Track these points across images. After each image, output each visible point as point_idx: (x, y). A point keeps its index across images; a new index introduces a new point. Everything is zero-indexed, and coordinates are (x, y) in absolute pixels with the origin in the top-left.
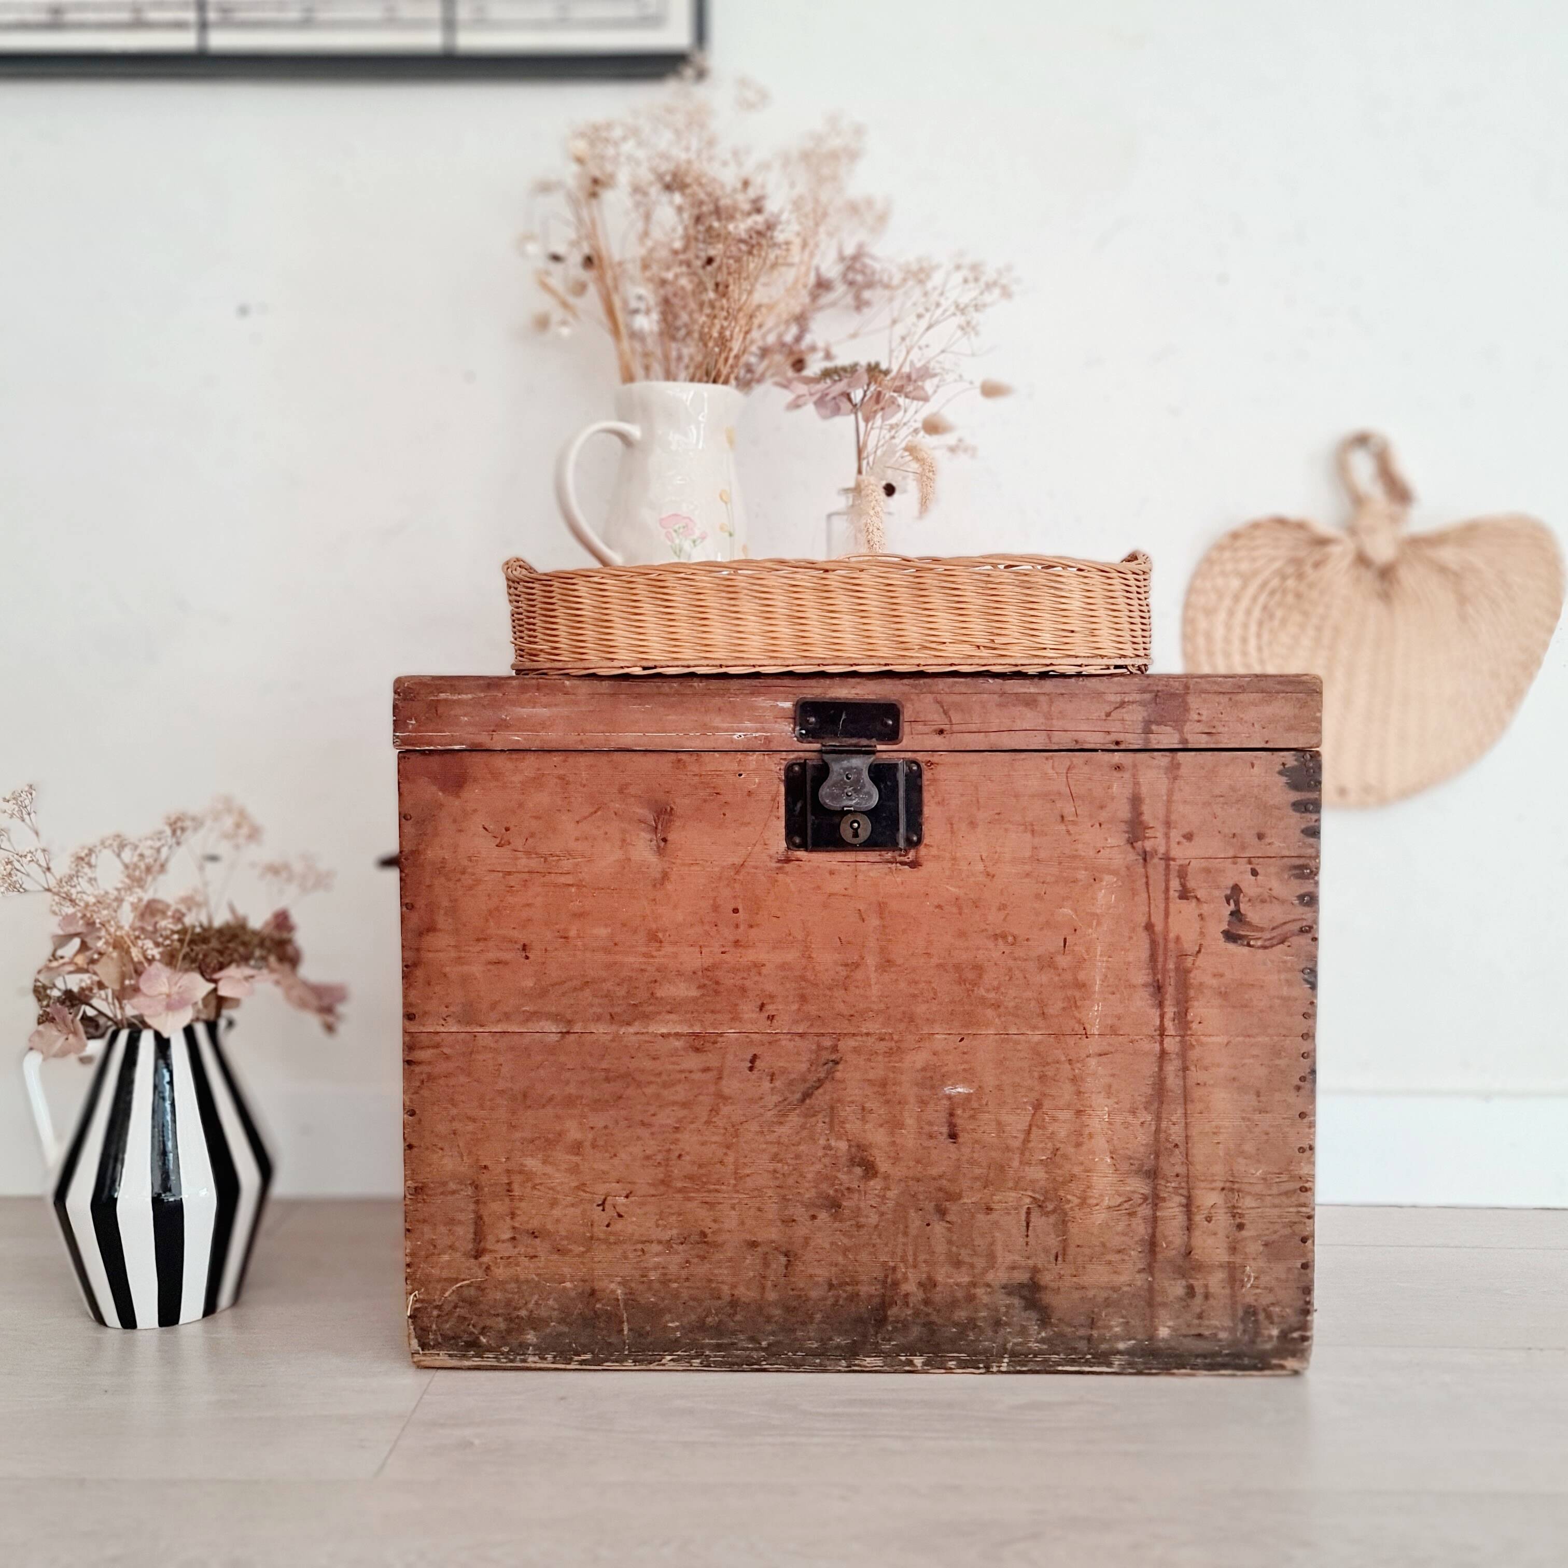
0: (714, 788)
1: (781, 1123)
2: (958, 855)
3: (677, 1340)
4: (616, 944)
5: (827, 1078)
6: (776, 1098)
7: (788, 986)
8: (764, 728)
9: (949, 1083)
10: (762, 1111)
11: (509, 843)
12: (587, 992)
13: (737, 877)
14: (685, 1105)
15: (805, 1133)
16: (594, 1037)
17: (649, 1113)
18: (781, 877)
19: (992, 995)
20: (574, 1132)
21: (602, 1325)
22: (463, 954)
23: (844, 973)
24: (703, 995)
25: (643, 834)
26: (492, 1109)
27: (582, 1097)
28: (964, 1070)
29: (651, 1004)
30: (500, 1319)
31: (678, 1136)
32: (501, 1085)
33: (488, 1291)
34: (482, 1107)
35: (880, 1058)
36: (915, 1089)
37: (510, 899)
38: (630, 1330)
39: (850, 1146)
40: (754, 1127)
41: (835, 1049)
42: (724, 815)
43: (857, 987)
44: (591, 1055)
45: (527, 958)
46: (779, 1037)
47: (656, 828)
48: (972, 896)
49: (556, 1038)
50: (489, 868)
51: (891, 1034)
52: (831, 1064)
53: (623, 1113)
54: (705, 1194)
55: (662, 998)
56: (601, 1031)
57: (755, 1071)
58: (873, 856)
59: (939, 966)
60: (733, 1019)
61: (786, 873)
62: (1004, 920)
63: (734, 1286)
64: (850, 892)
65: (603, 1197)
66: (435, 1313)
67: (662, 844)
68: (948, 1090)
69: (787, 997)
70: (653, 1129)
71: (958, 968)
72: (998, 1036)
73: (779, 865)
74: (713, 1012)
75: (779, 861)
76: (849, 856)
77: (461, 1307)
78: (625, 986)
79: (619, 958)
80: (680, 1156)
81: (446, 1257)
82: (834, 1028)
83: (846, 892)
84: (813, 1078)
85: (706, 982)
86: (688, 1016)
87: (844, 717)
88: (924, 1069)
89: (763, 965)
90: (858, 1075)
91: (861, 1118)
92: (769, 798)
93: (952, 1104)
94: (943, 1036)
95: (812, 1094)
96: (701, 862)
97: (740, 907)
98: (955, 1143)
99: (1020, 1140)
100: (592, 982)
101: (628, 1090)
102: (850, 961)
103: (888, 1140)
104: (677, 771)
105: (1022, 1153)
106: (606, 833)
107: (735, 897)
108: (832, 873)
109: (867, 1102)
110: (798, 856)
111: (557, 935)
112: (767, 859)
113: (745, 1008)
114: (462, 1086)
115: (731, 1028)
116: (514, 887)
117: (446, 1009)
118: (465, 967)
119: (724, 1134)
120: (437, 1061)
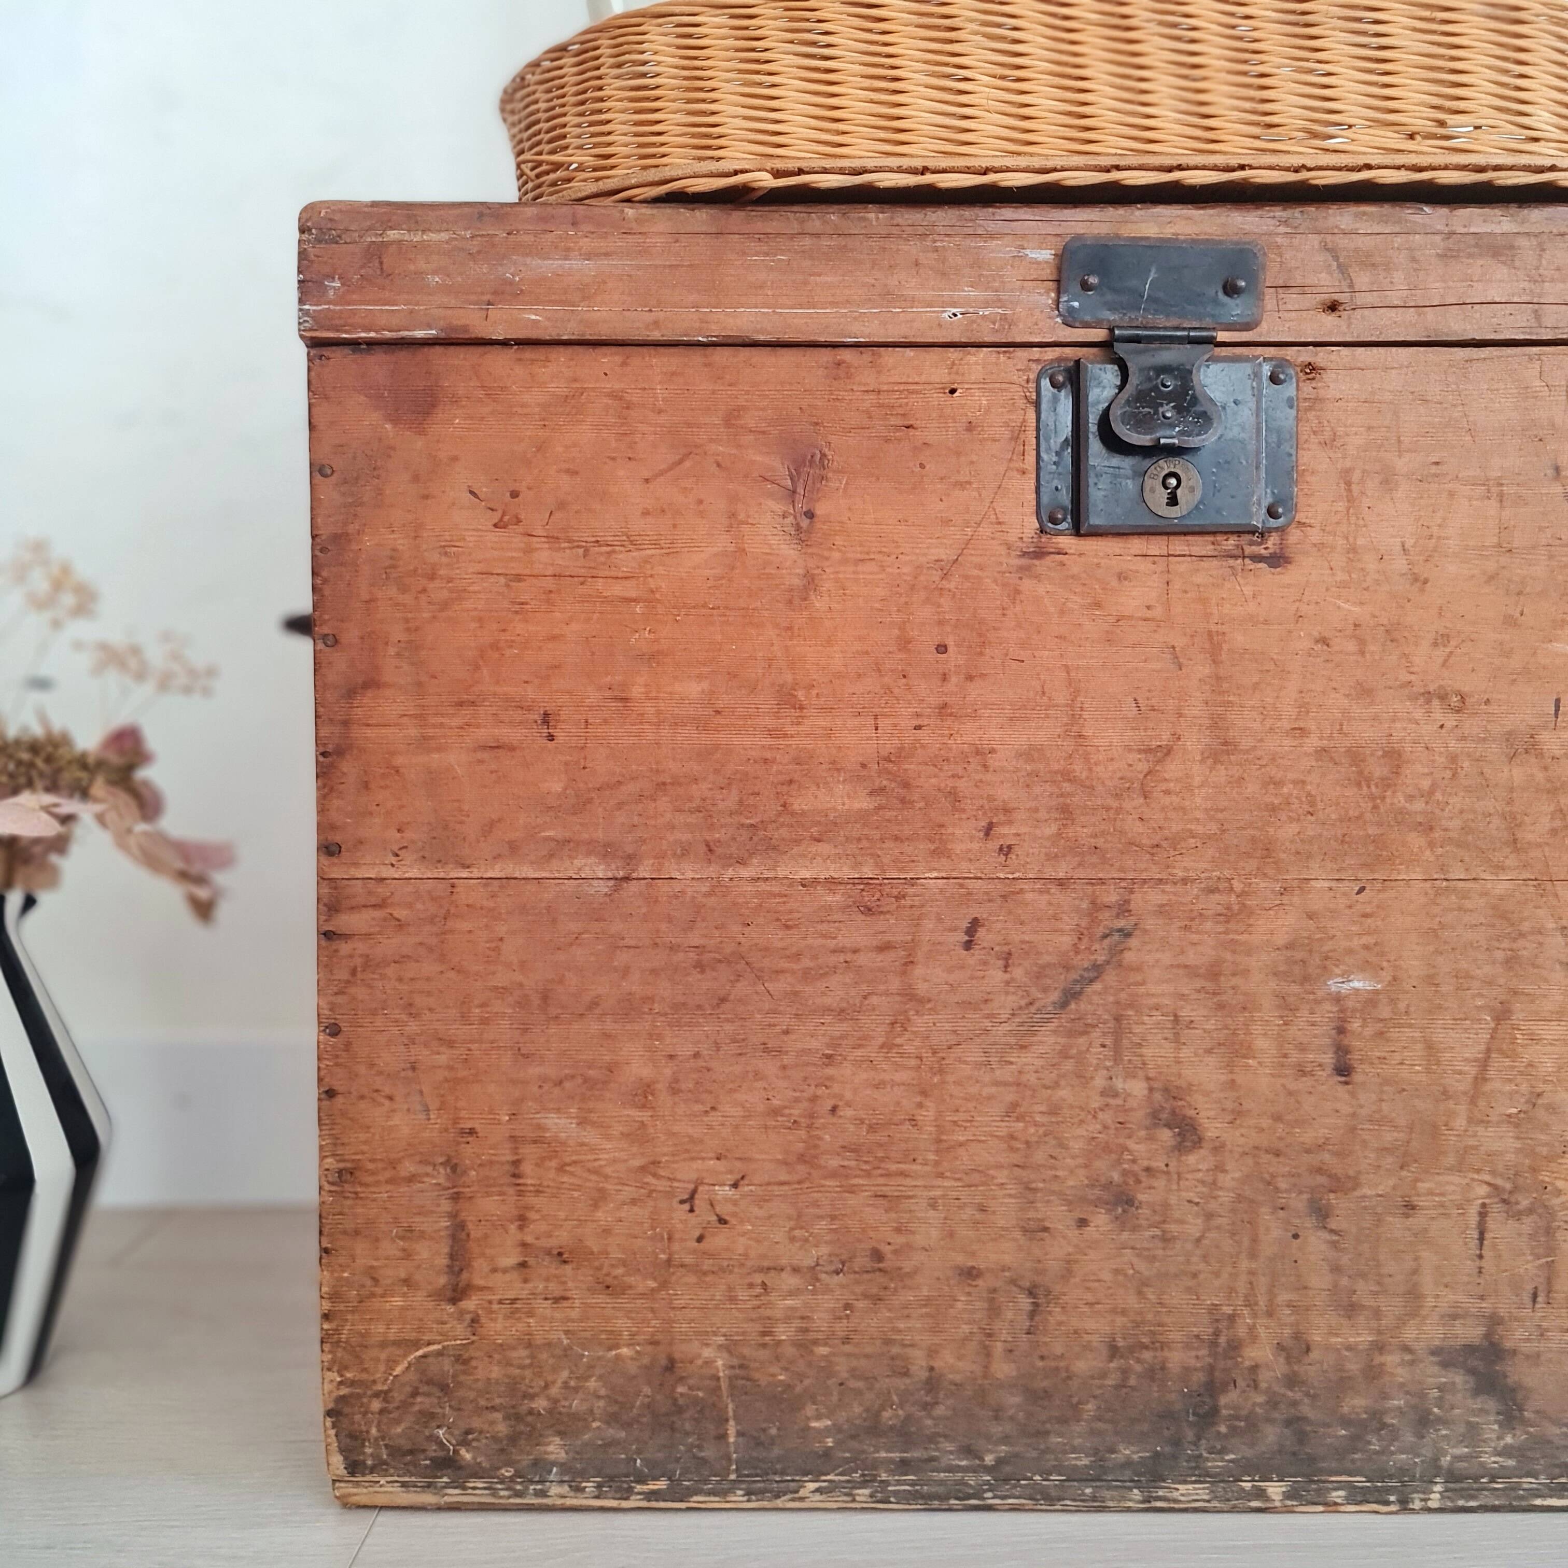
0: (904, 415)
1: (1023, 1047)
3: (827, 1455)
4: (718, 712)
5: (1108, 962)
6: (1013, 1000)
7: (1037, 790)
8: (999, 300)
9: (1337, 971)
10: (987, 1024)
11: (518, 521)
12: (664, 803)
13: (945, 584)
14: (844, 1013)
15: (1068, 1066)
16: (676, 886)
17: (778, 1029)
18: (1027, 585)
19: (1419, 805)
21: (688, 1426)
22: (431, 732)
23: (1143, 767)
24: (879, 808)
25: (769, 503)
26: (484, 1021)
27: (650, 999)
28: (1366, 947)
29: (782, 825)
30: (498, 1416)
31: (831, 1071)
32: (502, 978)
33: (474, 1363)
34: (464, 1019)
35: (1208, 925)
36: (1273, 984)
37: (520, 628)
38: (740, 1434)
39: (1151, 1090)
40: (974, 1054)
41: (1124, 908)
42: (922, 466)
43: (1167, 792)
44: (670, 920)
45: (551, 738)
46: (1020, 885)
47: (794, 492)
48: (1385, 622)
49: (604, 888)
50: (481, 567)
51: (1229, 880)
52: (1116, 937)
53: (728, 1027)
54: (880, 1180)
55: (803, 813)
56: (690, 875)
57: (975, 950)
58: (1199, 545)
59: (1322, 752)
60: (935, 853)
61: (1038, 577)
62: (1445, 664)
63: (933, 1352)
64: (1157, 613)
65: (691, 1186)
66: (376, 1405)
67: (805, 523)
68: (1334, 985)
69: (1036, 810)
70: (786, 1060)
71: (1356, 756)
72: (1428, 885)
73: (1024, 561)
74: (897, 838)
75: (1024, 554)
76: (1156, 545)
77: (424, 1395)
78: (735, 792)
79: (722, 738)
80: (834, 1109)
81: (396, 1302)
82: (1121, 869)
83: (1149, 614)
84: (1083, 961)
85: (885, 783)
86: (852, 848)
87: (1152, 275)
88: (1290, 946)
89: (992, 751)
90: (1166, 958)
91: (1170, 1036)
92: (1007, 435)
93: (1342, 1011)
94: (1327, 884)
95: (1080, 993)
96: (877, 557)
97: (950, 642)
98: (1346, 1083)
99: (1469, 1078)
100: (672, 784)
101: (739, 985)
102: (1155, 743)
103: (1223, 1078)
104: (835, 383)
105: (1473, 1101)
106: (700, 502)
107: (941, 623)
108: (1122, 577)
109: (1182, 1007)
110: (1061, 546)
111: (608, 694)
112: (1003, 550)
113: (958, 832)
114: (428, 979)
115: (931, 870)
116: (526, 603)
117: (399, 836)
118: (435, 756)
119: (917, 1068)
120: (381, 933)
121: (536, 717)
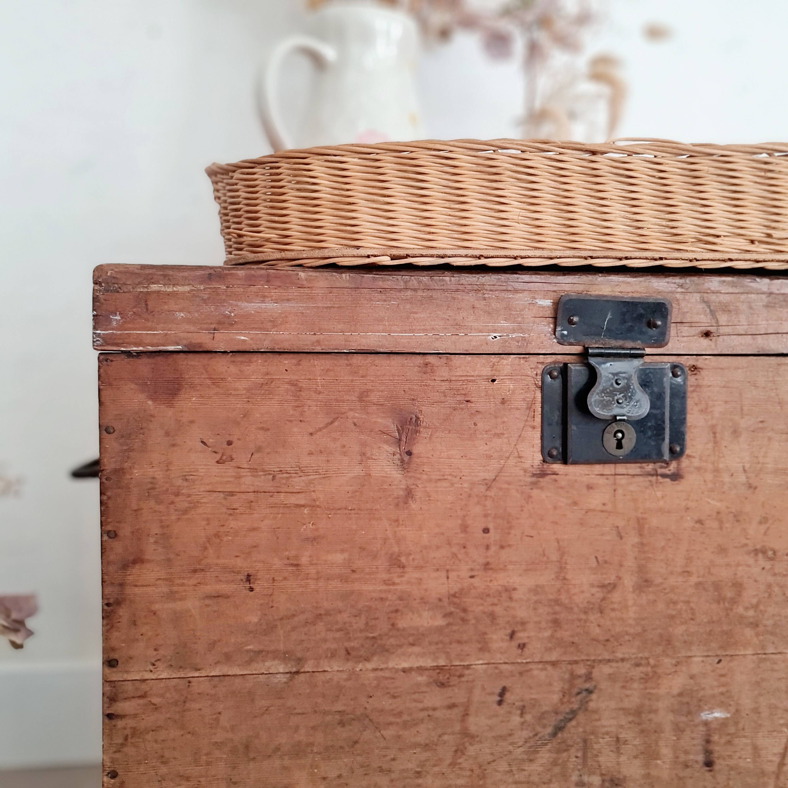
0: (465, 394)
1: (531, 761)
2: (721, 466)
4: (353, 571)
5: (580, 708)
6: (526, 734)
7: (540, 611)
8: (521, 329)
9: (706, 707)
10: (511, 748)
11: (232, 459)
12: (320, 626)
13: (488, 493)
14: (426, 747)
15: (557, 770)
16: (328, 676)
17: (388, 758)
18: (535, 492)
19: (751, 613)
22: (175, 588)
23: (600, 595)
24: (449, 624)
25: (386, 447)
26: (208, 763)
27: (312, 744)
28: (722, 694)
29: (392, 637)
31: (420, 781)
32: (220, 736)
34: (196, 762)
35: (635, 685)
36: (671, 717)
37: (233, 524)
39: (603, 781)
40: (503, 766)
41: (589, 677)
42: (475, 424)
43: (613, 610)
44: (324, 696)
45: (251, 589)
46: (531, 666)
47: (400, 440)
48: (733, 509)
49: (283, 679)
50: (208, 488)
51: (647, 659)
52: (584, 694)
53: (359, 759)
55: (404, 629)
56: (336, 668)
57: (505, 706)
58: (633, 468)
59: (698, 585)
60: (481, 649)
61: (542, 488)
62: (765, 534)
64: (609, 507)
67: (406, 458)
68: (706, 716)
69: (540, 622)
70: (393, 776)
71: (717, 586)
72: (755, 657)
73: (534, 479)
74: (459, 642)
75: (534, 475)
76: (609, 469)
78: (363, 617)
79: (357, 586)
82: (588, 655)
83: (604, 508)
84: (566, 708)
85: (453, 609)
86: (433, 648)
87: (609, 316)
88: (681, 694)
89: (515, 589)
90: (613, 704)
91: (615, 750)
92: (525, 406)
93: (708, 730)
94: (700, 659)
95: (564, 727)
96: (449, 477)
97: (491, 526)
98: (710, 771)
99: (776, 764)
100: (325, 615)
101: (365, 733)
102: (607, 582)
103: (643, 772)
104: (425, 375)
105: (778, 777)
106: (344, 446)
107: (486, 516)
108: (590, 487)
109: (621, 733)
110: (555, 470)
111: (286, 562)
112: (522, 473)
113: (495, 637)
114: (174, 740)
115: (479, 659)
116: (237, 509)
117: (155, 653)
118: (179, 603)
119: (470, 776)
120: (144, 713)
121: (242, 577)
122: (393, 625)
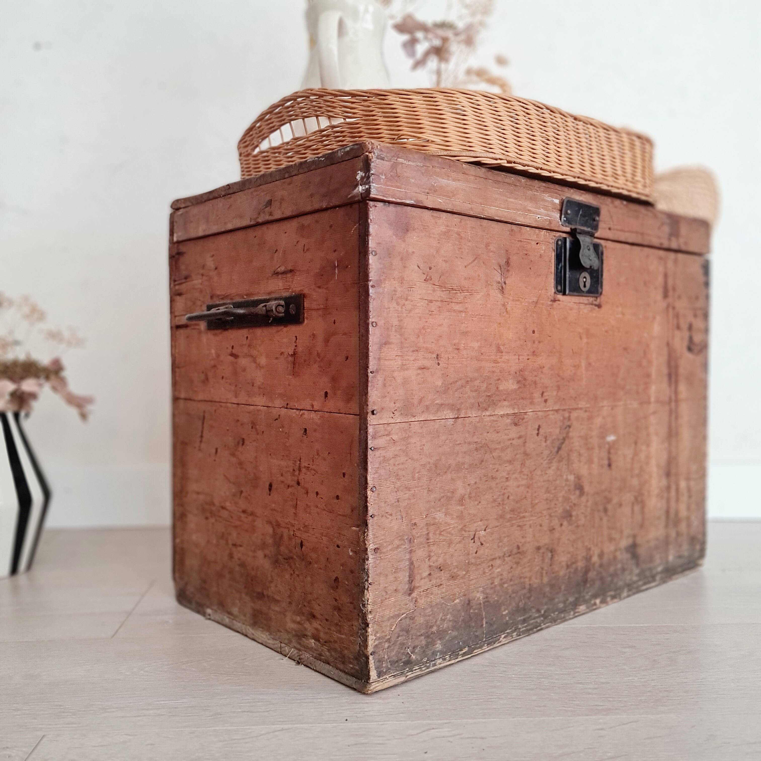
0: (526, 250)
1: (549, 468)
3: (507, 623)
4: (482, 354)
5: (566, 437)
6: (547, 452)
7: (553, 380)
8: (548, 214)
9: (608, 434)
10: (542, 461)
11: (431, 279)
12: (468, 389)
13: (535, 310)
14: (510, 462)
15: (558, 473)
16: (471, 420)
17: (495, 470)
18: (552, 311)
19: (622, 382)
20: (461, 490)
21: (473, 624)
22: (404, 362)
23: (574, 371)
24: (519, 388)
26: (419, 478)
27: (464, 463)
28: (614, 426)
29: (497, 395)
30: (423, 637)
31: (507, 483)
32: (424, 460)
33: (416, 618)
34: (413, 478)
35: (585, 423)
36: (597, 440)
37: (431, 321)
38: (486, 623)
39: (575, 478)
40: (539, 473)
41: (569, 418)
42: (530, 269)
43: (578, 380)
44: (469, 432)
45: (439, 364)
46: (549, 413)
47: (501, 274)
49: (452, 422)
50: (420, 296)
51: (589, 408)
52: (568, 428)
53: (484, 471)
54: (519, 521)
55: (502, 391)
56: (474, 415)
57: (539, 436)
59: (606, 366)
60: (531, 403)
61: (554, 309)
62: (627, 340)
63: (530, 578)
64: (577, 321)
65: (474, 533)
66: (386, 645)
67: (504, 286)
68: (608, 439)
69: (552, 387)
70: (498, 481)
72: (624, 406)
73: (551, 303)
74: (523, 399)
75: (551, 301)
76: (577, 299)
77: (402, 636)
78: (485, 383)
79: (483, 364)
80: (508, 497)
81: (393, 599)
82: (569, 406)
83: (575, 321)
84: (561, 437)
85: (521, 379)
86: (513, 402)
87: (581, 211)
88: (600, 428)
89: (544, 367)
90: (577, 434)
91: (579, 460)
92: (548, 260)
93: (609, 447)
94: (606, 408)
95: (561, 448)
97: (535, 329)
98: (610, 469)
100: (470, 381)
101: (486, 455)
102: (576, 364)
103: (588, 472)
104: (511, 237)
105: (631, 471)
106: (479, 276)
107: (534, 323)
109: (581, 450)
110: (559, 298)
111: (454, 347)
112: (547, 299)
113: (536, 395)
114: (403, 464)
115: (530, 409)
116: (433, 311)
117: (394, 405)
118: (406, 372)
119: (527, 479)
120: (388, 446)
121: (435, 356)
122: (497, 388)
